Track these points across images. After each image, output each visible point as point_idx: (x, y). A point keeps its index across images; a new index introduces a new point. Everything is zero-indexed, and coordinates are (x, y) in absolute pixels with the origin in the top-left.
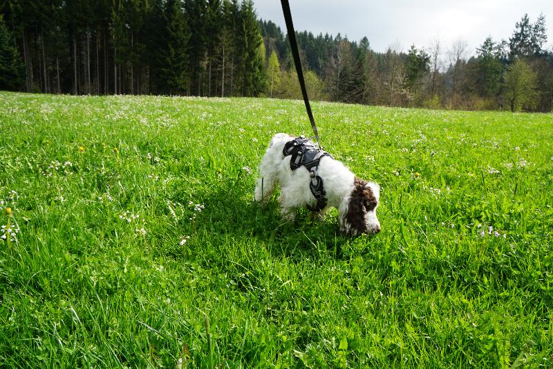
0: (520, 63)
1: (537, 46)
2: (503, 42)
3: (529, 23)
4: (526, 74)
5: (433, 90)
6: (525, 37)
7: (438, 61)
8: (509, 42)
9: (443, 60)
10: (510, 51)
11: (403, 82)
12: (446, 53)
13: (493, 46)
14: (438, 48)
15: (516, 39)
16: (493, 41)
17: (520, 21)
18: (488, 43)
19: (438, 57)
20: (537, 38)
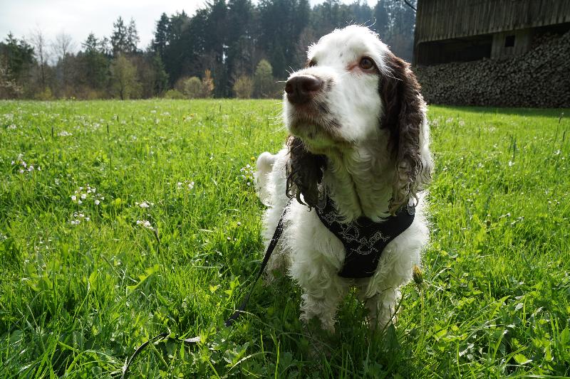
0: (122, 59)
1: (133, 45)
2: (105, 39)
3: (124, 25)
4: (129, 69)
5: (43, 82)
6: (123, 36)
7: (43, 54)
8: (110, 39)
9: (49, 53)
10: (112, 47)
11: (7, 73)
12: (51, 45)
13: (97, 42)
14: (41, 39)
15: (115, 38)
16: (96, 37)
17: (116, 22)
18: (91, 39)
19: (43, 48)
20: (133, 38)
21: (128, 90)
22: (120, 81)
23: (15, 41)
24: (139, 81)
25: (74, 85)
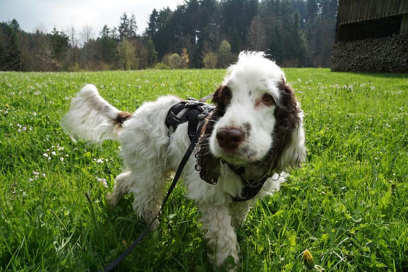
0: (125, 41)
1: (134, 32)
2: (115, 28)
3: (128, 18)
4: (130, 49)
5: (74, 59)
6: (127, 25)
7: (74, 40)
8: (119, 29)
9: (78, 39)
10: (119, 34)
11: (52, 54)
12: (80, 34)
13: (109, 31)
14: (73, 30)
15: (122, 27)
16: (108, 27)
17: (122, 17)
18: (105, 28)
19: (74, 36)
20: (133, 27)
21: (129, 63)
22: (124, 57)
23: (57, 32)
24: (137, 57)
25: (93, 60)
